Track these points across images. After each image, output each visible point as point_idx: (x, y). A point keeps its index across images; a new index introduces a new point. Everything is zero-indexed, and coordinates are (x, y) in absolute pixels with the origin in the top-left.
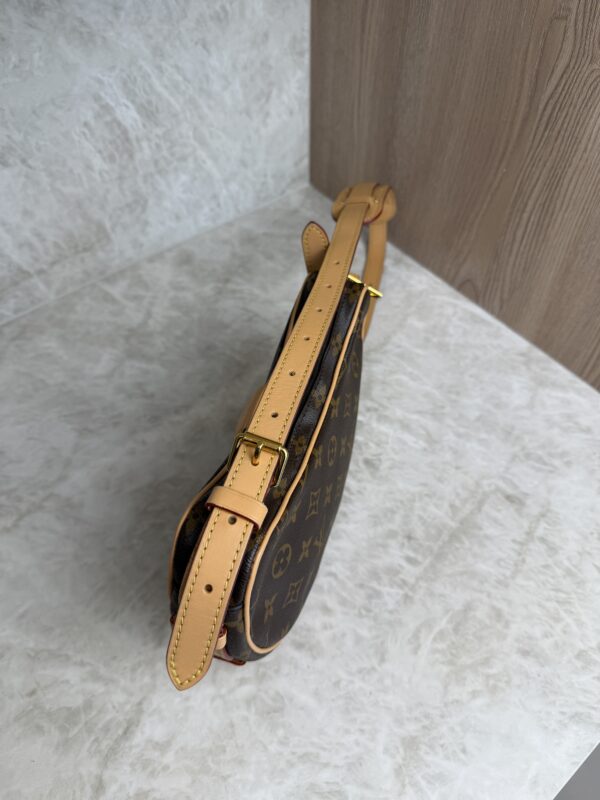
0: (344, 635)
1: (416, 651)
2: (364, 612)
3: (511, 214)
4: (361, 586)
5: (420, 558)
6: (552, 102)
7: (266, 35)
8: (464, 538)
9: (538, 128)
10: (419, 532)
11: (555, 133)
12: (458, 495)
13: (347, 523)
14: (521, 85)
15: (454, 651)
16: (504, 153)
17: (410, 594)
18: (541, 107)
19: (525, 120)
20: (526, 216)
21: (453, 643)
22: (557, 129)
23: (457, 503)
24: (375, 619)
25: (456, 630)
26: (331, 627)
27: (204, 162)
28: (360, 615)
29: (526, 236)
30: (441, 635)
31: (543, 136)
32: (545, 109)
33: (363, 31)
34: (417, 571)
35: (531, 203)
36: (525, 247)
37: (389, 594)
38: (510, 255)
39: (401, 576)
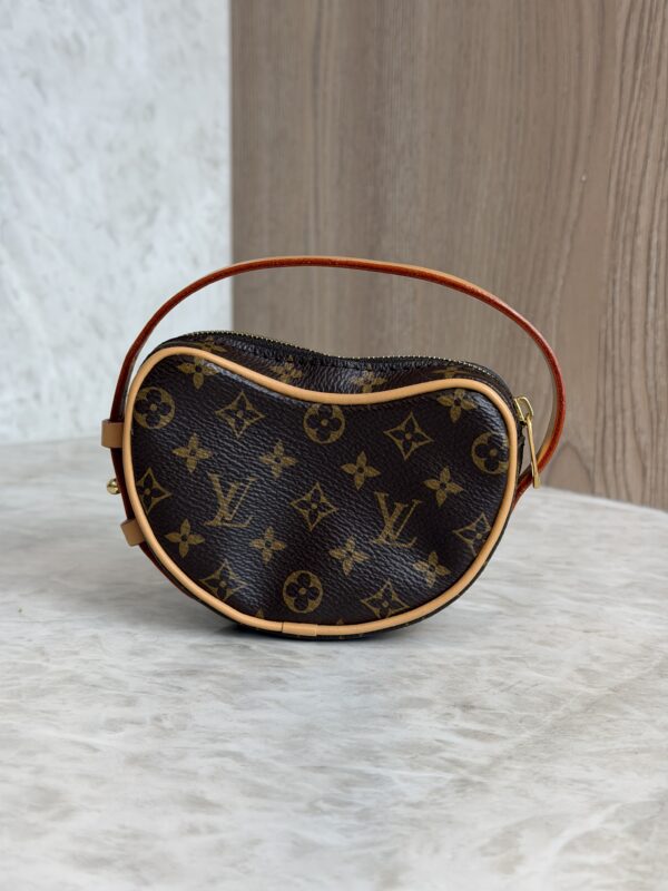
0: (256, 842)
1: (508, 868)
2: (326, 806)
3: (613, 255)
4: (321, 769)
5: (499, 731)
6: (636, 16)
7: (151, 109)
8: (627, 707)
9: (623, 69)
10: (496, 700)
11: (654, 62)
12: (597, 659)
13: (283, 690)
14: (580, 18)
15: (641, 868)
16: (576, 148)
17: (476, 778)
18: (620, 34)
19: (599, 69)
20: (641, 241)
21: (636, 854)
22: (654, 53)
23: (596, 667)
24: (364, 815)
25: (639, 831)
26: (212, 830)
27: (16, 294)
28: (313, 809)
29: (652, 280)
30: (591, 840)
31: (634, 79)
32: (626, 34)
33: (315, 80)
34: (497, 748)
35: (644, 211)
36: (656, 306)
37: (405, 780)
38: (632, 339)
39: (446, 755)
